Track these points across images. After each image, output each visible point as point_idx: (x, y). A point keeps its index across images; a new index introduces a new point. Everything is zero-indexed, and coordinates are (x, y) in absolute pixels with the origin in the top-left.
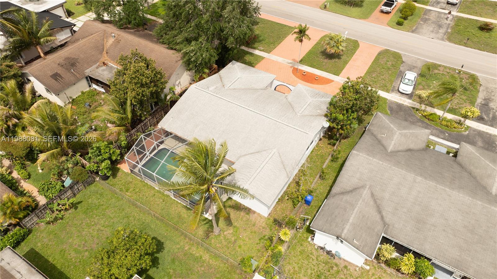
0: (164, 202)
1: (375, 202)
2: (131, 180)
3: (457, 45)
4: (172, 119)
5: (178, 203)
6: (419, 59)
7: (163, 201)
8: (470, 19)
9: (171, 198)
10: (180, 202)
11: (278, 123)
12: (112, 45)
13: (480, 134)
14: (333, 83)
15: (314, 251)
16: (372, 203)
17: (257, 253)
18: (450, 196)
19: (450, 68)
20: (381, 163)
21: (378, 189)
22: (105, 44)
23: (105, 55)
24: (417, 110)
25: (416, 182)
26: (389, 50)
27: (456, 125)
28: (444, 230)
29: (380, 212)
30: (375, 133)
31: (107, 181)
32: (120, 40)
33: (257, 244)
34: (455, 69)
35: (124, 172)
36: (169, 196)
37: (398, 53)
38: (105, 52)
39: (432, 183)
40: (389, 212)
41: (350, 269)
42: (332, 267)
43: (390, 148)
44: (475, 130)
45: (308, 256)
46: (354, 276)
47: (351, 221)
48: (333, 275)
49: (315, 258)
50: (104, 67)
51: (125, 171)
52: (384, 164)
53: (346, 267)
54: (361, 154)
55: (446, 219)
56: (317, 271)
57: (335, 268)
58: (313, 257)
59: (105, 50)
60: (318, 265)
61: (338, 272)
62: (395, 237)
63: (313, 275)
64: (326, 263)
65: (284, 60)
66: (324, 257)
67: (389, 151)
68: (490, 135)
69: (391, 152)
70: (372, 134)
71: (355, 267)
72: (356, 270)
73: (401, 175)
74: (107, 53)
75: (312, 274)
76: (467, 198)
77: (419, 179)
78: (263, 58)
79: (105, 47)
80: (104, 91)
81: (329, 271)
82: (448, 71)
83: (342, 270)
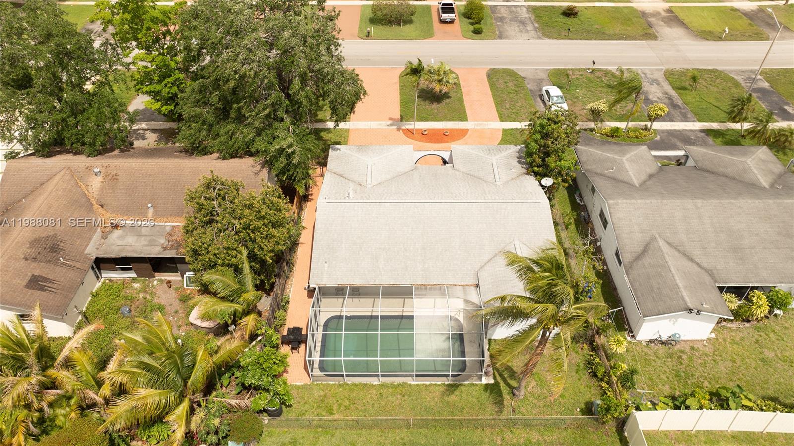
0: (406, 397)
1: (679, 251)
2: (322, 393)
3: (560, 41)
4: (325, 264)
5: (426, 386)
6: (537, 69)
7: (404, 396)
8: (545, 7)
9: (410, 385)
10: (428, 383)
11: (491, 204)
12: (102, 189)
13: (671, 133)
14: (469, 132)
15: (646, 350)
16: (677, 254)
17: (590, 392)
18: (740, 207)
19: (579, 70)
20: (648, 201)
21: (669, 235)
22: (87, 192)
23: (101, 210)
24: (592, 131)
25: (699, 208)
26: (494, 68)
27: (644, 132)
28: (764, 248)
29: (692, 260)
30: (599, 171)
31: (282, 417)
32: (116, 175)
33: (579, 380)
34: (585, 70)
35: (298, 388)
36: (405, 384)
37: (509, 69)
38: (96, 206)
39: (714, 201)
40: (700, 255)
41: (698, 348)
42: (681, 357)
43: (636, 183)
44: (663, 131)
45: (646, 359)
46: (708, 353)
47: (680, 285)
48: (689, 365)
49: (655, 358)
50: (117, 233)
51: (298, 384)
52: (652, 201)
53: (692, 348)
54: (620, 201)
55: (757, 235)
56: (670, 371)
57: (684, 357)
58: (651, 357)
59: (94, 202)
60: (665, 363)
61: (691, 359)
62: (727, 281)
63: (671, 379)
64: (671, 356)
65: (380, 124)
66: (662, 350)
67: (637, 186)
68: (679, 131)
69: (640, 185)
70: (597, 174)
71: (701, 343)
72: (705, 345)
73: (679, 206)
74: (102, 206)
75: (668, 378)
76: (757, 201)
77: (699, 202)
78: (348, 130)
79: (91, 198)
80: (134, 275)
81: (682, 363)
82: (580, 73)
83: (692, 354)
